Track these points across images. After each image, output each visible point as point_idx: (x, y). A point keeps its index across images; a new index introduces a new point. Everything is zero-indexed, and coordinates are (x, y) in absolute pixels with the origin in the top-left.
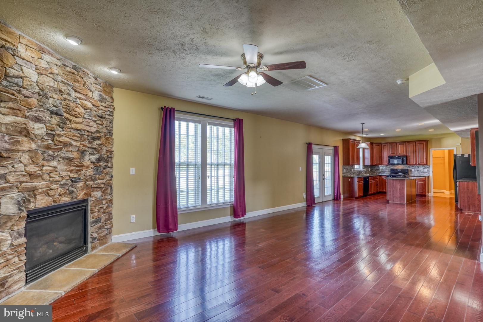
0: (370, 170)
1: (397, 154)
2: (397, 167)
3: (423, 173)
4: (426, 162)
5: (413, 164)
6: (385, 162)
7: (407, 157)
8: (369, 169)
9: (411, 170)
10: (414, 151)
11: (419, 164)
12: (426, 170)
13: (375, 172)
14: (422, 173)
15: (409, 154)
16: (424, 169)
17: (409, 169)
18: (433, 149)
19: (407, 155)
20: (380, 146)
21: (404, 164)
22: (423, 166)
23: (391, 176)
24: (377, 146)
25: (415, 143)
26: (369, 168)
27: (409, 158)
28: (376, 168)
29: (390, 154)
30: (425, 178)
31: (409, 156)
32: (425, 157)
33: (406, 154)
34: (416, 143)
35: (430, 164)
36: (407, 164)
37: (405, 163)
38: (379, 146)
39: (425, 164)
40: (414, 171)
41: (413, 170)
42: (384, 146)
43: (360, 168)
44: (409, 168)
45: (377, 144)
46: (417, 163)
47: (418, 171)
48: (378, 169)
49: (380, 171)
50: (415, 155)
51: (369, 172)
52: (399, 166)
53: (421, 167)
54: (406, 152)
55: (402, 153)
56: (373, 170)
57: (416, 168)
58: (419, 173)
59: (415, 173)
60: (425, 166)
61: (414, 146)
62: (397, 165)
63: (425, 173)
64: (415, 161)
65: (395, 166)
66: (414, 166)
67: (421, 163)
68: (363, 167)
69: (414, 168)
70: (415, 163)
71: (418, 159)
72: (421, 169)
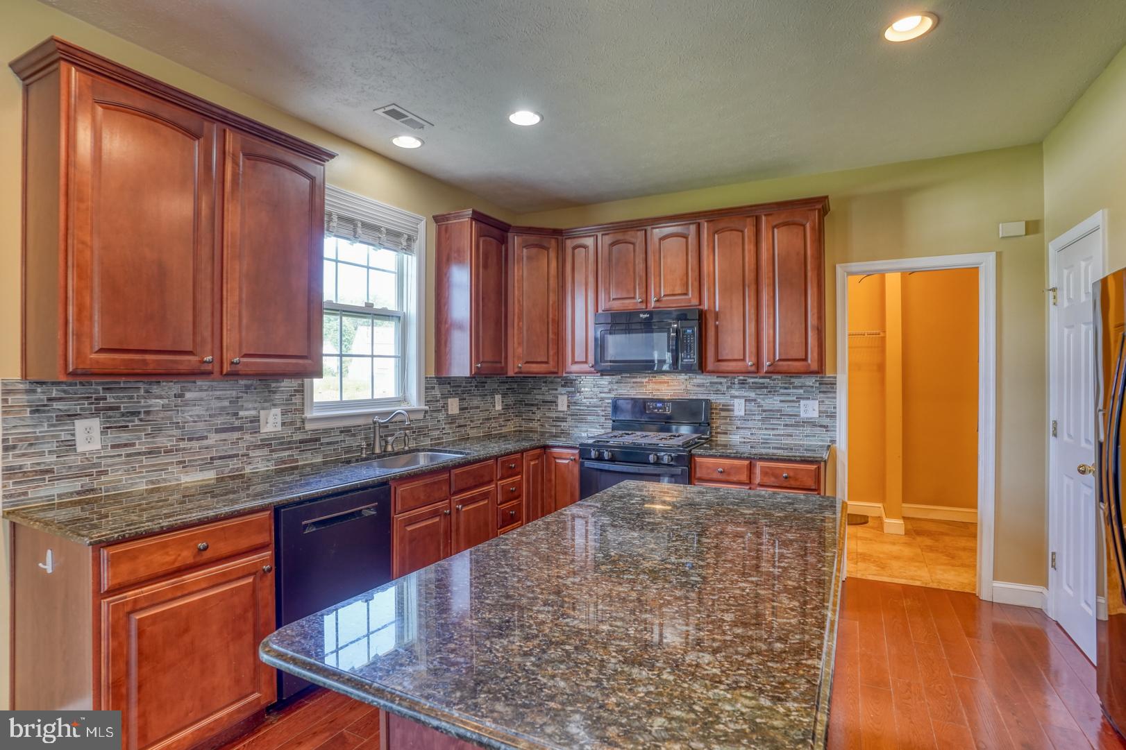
0: (506, 407)
1: (646, 301)
2: (651, 386)
3: (797, 425)
4: (816, 355)
5: (738, 366)
6: (580, 356)
7: (702, 316)
8: (498, 397)
9: (727, 408)
10: (750, 276)
11: (773, 371)
12: (810, 409)
13: (538, 415)
14: (790, 430)
15: (714, 300)
16: (799, 398)
17: (712, 397)
18: (855, 266)
19: (706, 308)
20: (553, 254)
21: (688, 369)
22: (797, 381)
23: (606, 455)
24: (531, 251)
25: (750, 222)
26: (493, 393)
27: (717, 327)
28: (543, 394)
29: (613, 300)
30: (819, 468)
31: (717, 315)
32: (812, 320)
33: (700, 302)
34: (758, 219)
35: (835, 371)
36: (702, 367)
37: (692, 358)
38: (547, 249)
39: (814, 367)
40: (742, 413)
41: (739, 408)
42: (574, 248)
43: (404, 400)
44: (717, 392)
45: (533, 239)
46: (766, 363)
47: (765, 411)
48: (549, 398)
49: (560, 408)
50: (753, 303)
51: (489, 419)
52: (660, 382)
53: (786, 388)
54: (696, 284)
55: (678, 291)
56: (526, 405)
57: (752, 395)
58: (773, 429)
59: (750, 424)
60: (810, 381)
61: (749, 247)
62: (646, 377)
63: (808, 430)
64: (754, 350)
65: (638, 380)
66: (747, 384)
67: (789, 365)
68: (433, 388)
69: (746, 394)
70: (754, 359)
71: (771, 332)
72: (786, 405)
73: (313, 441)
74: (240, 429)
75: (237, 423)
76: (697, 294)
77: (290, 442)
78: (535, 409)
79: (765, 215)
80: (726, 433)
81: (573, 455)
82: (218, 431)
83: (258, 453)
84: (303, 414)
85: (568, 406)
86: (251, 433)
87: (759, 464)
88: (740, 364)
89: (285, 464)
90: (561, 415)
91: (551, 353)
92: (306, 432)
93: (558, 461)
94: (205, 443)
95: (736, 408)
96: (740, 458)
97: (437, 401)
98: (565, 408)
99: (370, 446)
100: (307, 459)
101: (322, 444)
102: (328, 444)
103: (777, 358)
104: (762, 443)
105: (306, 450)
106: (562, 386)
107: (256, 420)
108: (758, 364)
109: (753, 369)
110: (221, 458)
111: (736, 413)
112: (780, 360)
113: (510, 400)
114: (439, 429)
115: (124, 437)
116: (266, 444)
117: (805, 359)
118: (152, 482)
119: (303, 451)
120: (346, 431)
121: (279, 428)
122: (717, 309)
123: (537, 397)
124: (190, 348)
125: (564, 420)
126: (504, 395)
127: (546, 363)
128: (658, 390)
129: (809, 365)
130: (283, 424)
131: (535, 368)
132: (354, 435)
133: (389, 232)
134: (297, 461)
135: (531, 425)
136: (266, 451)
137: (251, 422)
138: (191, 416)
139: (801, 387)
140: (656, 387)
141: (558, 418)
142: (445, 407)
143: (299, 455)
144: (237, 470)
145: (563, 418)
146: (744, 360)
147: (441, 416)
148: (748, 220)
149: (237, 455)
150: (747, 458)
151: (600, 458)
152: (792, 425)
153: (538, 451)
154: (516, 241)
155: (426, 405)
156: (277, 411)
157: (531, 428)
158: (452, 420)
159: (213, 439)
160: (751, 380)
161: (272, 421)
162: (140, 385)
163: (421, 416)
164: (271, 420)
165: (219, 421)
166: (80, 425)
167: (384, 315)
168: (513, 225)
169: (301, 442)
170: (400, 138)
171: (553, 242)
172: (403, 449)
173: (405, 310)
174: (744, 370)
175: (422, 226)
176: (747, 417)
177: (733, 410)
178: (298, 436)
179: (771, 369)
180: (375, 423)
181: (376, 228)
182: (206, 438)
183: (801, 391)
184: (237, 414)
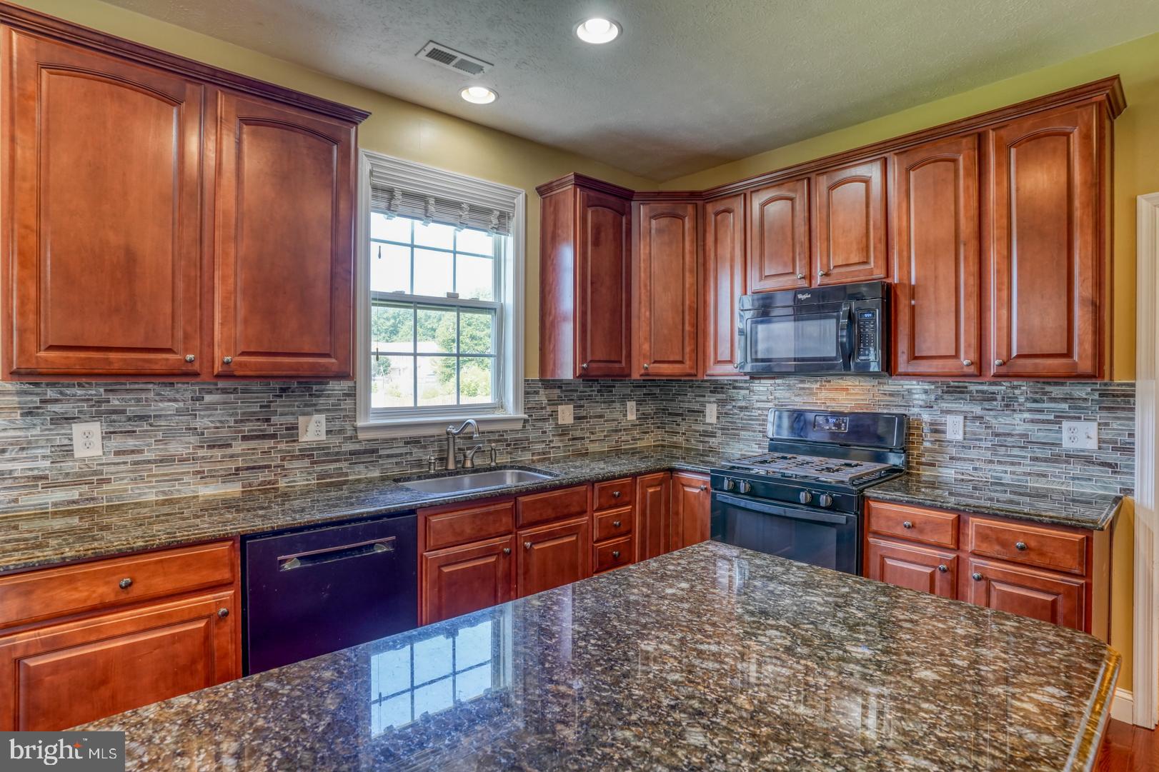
0: (643, 417)
1: (810, 277)
3: (1055, 459)
4: (1088, 347)
5: (949, 365)
6: (724, 353)
7: (889, 295)
8: (631, 405)
9: (936, 429)
10: (967, 227)
11: (1009, 374)
12: (1081, 436)
13: (683, 429)
14: (1042, 467)
15: (909, 269)
16: (1059, 419)
17: (910, 412)
19: (895, 279)
20: (688, 223)
22: (1056, 391)
23: (743, 487)
24: (664, 222)
25: (969, 145)
26: (623, 399)
27: (913, 308)
28: (689, 401)
29: (767, 279)
31: (913, 291)
32: (1082, 289)
33: (888, 273)
34: (981, 139)
36: (890, 369)
37: (873, 357)
38: (682, 218)
39: (1086, 366)
40: (960, 437)
41: (955, 428)
44: (917, 404)
45: (665, 206)
46: (994, 362)
47: (997, 435)
48: (697, 407)
49: (708, 420)
50: (974, 268)
51: (616, 431)
52: (836, 389)
53: (1035, 401)
54: (882, 247)
55: (855, 259)
56: (670, 414)
57: (977, 410)
58: (1012, 464)
59: (973, 454)
60: (1081, 391)
61: (966, 185)
62: (817, 381)
63: (1076, 469)
64: (974, 341)
65: (806, 386)
66: (967, 392)
67: (1035, 364)
68: (537, 393)
69: (966, 408)
70: (973, 356)
71: (1004, 312)
72: (1036, 427)
73: (370, 453)
74: (273, 436)
75: (271, 430)
76: (882, 263)
77: (338, 453)
78: (679, 419)
79: (993, 130)
80: (933, 465)
81: (705, 483)
82: (245, 438)
83: (296, 464)
84: (355, 421)
85: (718, 418)
86: (287, 442)
87: (974, 522)
88: (951, 362)
89: (331, 478)
90: (710, 429)
91: (687, 350)
92: (360, 442)
93: (687, 489)
94: (229, 451)
95: (949, 428)
96: (941, 509)
97: (542, 408)
98: (714, 420)
99: (443, 460)
100: (359, 473)
101: (380, 457)
102: (389, 456)
103: (1014, 354)
104: (992, 484)
105: (360, 463)
106: (711, 392)
107: (293, 428)
108: (980, 364)
109: (972, 370)
110: (248, 468)
111: (950, 436)
112: (1019, 356)
113: (650, 408)
114: (543, 441)
115: (131, 443)
116: (307, 454)
117: (1069, 354)
118: (164, 493)
119: (356, 463)
120: (414, 442)
121: (323, 437)
122: (913, 282)
123: (682, 405)
124: (168, 346)
125: (713, 435)
126: (639, 403)
127: (681, 362)
128: (834, 399)
129: (1075, 364)
130: (328, 432)
131: (666, 369)
132: (425, 447)
133: (473, 209)
134: (347, 475)
135: (675, 439)
136: (306, 462)
137: (287, 429)
138: (212, 422)
139: (1065, 400)
140: (831, 395)
141: (706, 432)
142: (554, 415)
143: (349, 468)
144: (269, 483)
145: (712, 432)
146: (957, 356)
147: (548, 426)
148: (964, 141)
149: (268, 467)
150: (952, 510)
151: (735, 490)
152: (1046, 460)
153: (661, 475)
154: (641, 212)
155: (525, 413)
156: (322, 418)
157: (675, 443)
158: (563, 431)
159: (239, 447)
160: (973, 388)
161: (314, 429)
162: (150, 386)
163: (519, 426)
164: (312, 427)
165: (247, 428)
166: (78, 429)
167: (474, 307)
168: (636, 191)
169: (352, 453)
170: (471, 90)
171: (690, 209)
172: (489, 464)
173: (502, 302)
174: (955, 371)
175: (520, 201)
176: (966, 443)
177: (944, 432)
178: (350, 447)
179: (1004, 370)
180: (448, 433)
181: (457, 205)
182: (230, 446)
183: (1065, 406)
184: (268, 420)
